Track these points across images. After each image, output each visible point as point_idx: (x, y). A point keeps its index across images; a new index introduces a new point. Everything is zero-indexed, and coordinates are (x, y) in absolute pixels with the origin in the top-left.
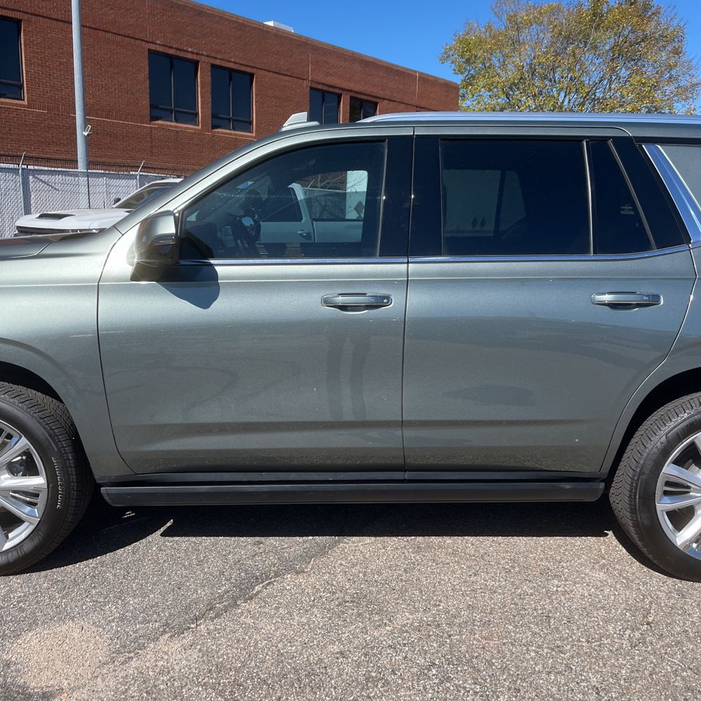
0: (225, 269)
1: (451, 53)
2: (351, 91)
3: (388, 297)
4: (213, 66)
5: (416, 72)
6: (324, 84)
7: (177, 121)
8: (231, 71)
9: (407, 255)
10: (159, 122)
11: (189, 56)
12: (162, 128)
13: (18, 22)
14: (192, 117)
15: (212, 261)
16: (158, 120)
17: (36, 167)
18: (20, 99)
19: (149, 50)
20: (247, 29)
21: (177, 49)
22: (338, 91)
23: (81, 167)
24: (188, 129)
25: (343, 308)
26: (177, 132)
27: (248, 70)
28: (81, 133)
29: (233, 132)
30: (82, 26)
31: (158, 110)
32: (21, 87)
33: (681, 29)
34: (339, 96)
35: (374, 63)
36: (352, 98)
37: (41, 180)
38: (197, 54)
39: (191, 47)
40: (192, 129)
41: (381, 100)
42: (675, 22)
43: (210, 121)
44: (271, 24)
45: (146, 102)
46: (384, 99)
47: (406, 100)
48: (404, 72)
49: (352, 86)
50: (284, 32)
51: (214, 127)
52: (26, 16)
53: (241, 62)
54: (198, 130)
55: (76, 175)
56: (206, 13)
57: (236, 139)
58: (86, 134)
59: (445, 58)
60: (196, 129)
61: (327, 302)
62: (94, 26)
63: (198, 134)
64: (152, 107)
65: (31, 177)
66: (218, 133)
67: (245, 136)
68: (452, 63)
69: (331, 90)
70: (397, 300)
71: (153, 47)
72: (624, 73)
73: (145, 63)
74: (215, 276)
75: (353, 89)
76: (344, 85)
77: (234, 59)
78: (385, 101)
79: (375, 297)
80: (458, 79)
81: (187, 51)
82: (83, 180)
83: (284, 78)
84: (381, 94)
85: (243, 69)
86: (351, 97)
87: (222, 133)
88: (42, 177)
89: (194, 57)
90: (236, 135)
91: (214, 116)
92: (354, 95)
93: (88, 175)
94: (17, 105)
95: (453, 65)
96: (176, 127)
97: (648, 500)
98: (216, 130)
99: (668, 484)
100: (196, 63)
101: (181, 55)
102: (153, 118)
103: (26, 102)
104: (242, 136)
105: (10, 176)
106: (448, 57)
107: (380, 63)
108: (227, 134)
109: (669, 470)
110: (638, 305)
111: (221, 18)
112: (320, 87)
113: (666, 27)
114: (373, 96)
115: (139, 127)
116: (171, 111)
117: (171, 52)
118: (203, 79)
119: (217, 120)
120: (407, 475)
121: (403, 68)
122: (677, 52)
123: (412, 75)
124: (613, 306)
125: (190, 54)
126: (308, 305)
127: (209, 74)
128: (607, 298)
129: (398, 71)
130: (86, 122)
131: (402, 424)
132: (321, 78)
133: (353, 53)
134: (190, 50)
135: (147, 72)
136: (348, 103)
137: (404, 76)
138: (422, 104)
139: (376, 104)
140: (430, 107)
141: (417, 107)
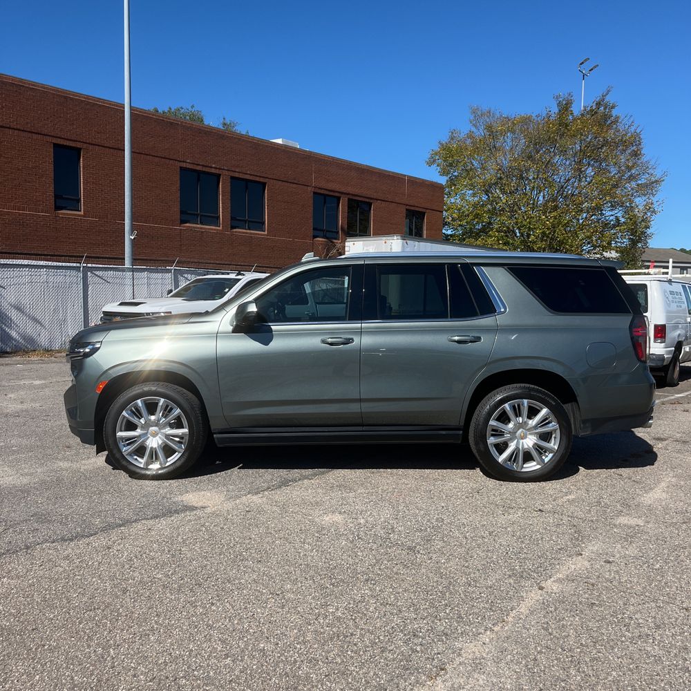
0: (275, 327)
1: (437, 157)
2: (348, 194)
3: (352, 339)
4: (232, 178)
5: (405, 175)
6: (326, 190)
7: (202, 223)
8: (247, 181)
9: (362, 320)
10: (188, 225)
11: (213, 171)
12: (190, 229)
13: (79, 150)
14: (214, 220)
15: (270, 324)
16: (186, 223)
17: (94, 265)
18: (78, 211)
19: (180, 167)
20: (261, 148)
21: (203, 166)
22: (337, 194)
23: (128, 264)
24: (212, 229)
25: (331, 344)
26: (202, 232)
27: (262, 180)
28: (128, 237)
29: (248, 231)
30: (133, 152)
31: (186, 215)
32: (79, 200)
33: (638, 135)
34: (339, 199)
35: (369, 170)
37: (97, 275)
38: (220, 169)
39: (214, 164)
40: (215, 230)
41: (375, 201)
42: (632, 129)
43: (229, 223)
44: (279, 141)
45: (176, 209)
46: (377, 200)
47: (397, 200)
48: (394, 177)
49: (350, 190)
50: (291, 148)
51: (233, 227)
52: (85, 146)
53: (255, 174)
54: (220, 230)
55: (123, 270)
56: (227, 137)
57: (251, 237)
58: (133, 238)
59: (431, 162)
60: (217, 230)
61: (324, 342)
62: (138, 151)
63: (220, 234)
64: (182, 212)
65: (89, 273)
66: (236, 232)
67: (259, 234)
68: (438, 166)
69: (331, 193)
70: (356, 340)
71: (184, 165)
72: (590, 171)
73: (177, 178)
74: (271, 331)
75: (351, 193)
76: (343, 190)
77: (249, 171)
78: (378, 202)
79: (346, 339)
80: (443, 180)
81: (211, 167)
82: (129, 274)
83: (291, 185)
84: (375, 196)
85: (257, 179)
86: (349, 199)
87: (239, 232)
88: (97, 273)
89: (217, 171)
90: (251, 233)
91: (233, 219)
92: (351, 197)
93: (133, 270)
94: (75, 215)
95: (439, 168)
96: (201, 228)
97: (482, 438)
98: (234, 230)
99: (493, 430)
100: (218, 176)
101: (206, 170)
102: (183, 222)
103: (82, 213)
104: (256, 234)
105: (74, 273)
106: (434, 161)
107: (374, 170)
108: (244, 233)
109: (492, 423)
110: (471, 342)
111: (239, 139)
112: (322, 192)
113: (624, 132)
114: (368, 198)
115: (171, 229)
116: (197, 215)
117: (199, 168)
118: (223, 188)
119: (235, 222)
120: (364, 428)
121: (393, 173)
122: (636, 154)
123: (402, 179)
124: (459, 342)
125: (213, 169)
126: (314, 343)
127: (229, 184)
128: (456, 338)
129: (388, 175)
130: (133, 228)
131: (360, 400)
132: (323, 184)
134: (214, 166)
135: (178, 185)
136: (346, 204)
137: (395, 179)
138: (411, 203)
139: (370, 204)
140: (419, 206)
141: (406, 205)
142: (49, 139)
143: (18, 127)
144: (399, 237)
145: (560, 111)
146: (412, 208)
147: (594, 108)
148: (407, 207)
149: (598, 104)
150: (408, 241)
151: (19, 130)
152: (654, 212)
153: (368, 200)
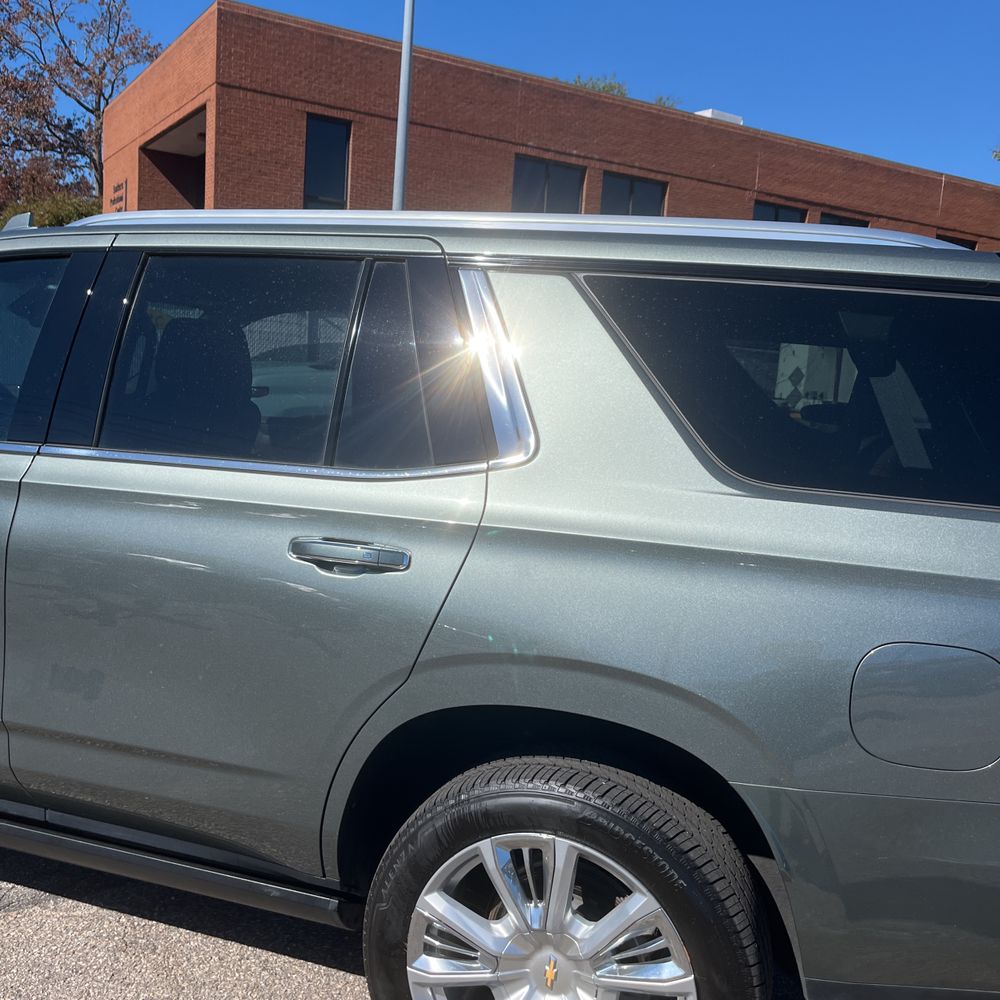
2: (823, 205)
4: (606, 173)
5: (941, 174)
6: (778, 196)
8: (634, 178)
11: (574, 161)
13: (348, 124)
19: (517, 154)
21: (556, 152)
22: (801, 205)
27: (660, 177)
35: (868, 164)
38: (585, 158)
39: (576, 149)
44: (707, 113)
46: (880, 216)
47: (919, 218)
49: (825, 198)
52: (358, 117)
53: (649, 167)
56: (604, 103)
69: (792, 204)
71: (522, 150)
73: (509, 174)
75: (827, 203)
76: (812, 197)
77: (639, 163)
81: (570, 155)
83: (715, 188)
84: (876, 211)
85: (653, 176)
86: (823, 213)
89: (580, 162)
92: (828, 210)
100: (582, 170)
101: (562, 160)
107: (877, 163)
112: (772, 200)
114: (860, 213)
117: (548, 156)
118: (589, 190)
121: (917, 169)
123: (934, 180)
125: (574, 158)
127: (600, 184)
129: (907, 173)
132: (775, 187)
134: (575, 152)
135: (510, 184)
138: (949, 224)
140: (964, 229)
141: (939, 228)
142: (300, 106)
143: (254, 86)
146: (950, 234)
151: (255, 91)
153: (861, 217)
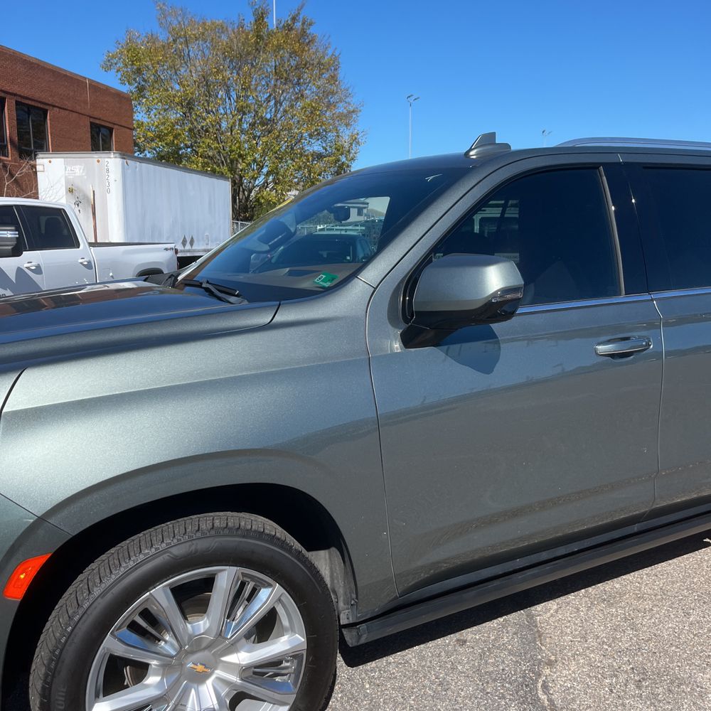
1: (115, 61)
2: (15, 95)
5: (86, 78)
33: (336, 59)
34: (2, 101)
35: (38, 65)
36: (17, 103)
41: (51, 107)
46: (54, 106)
47: (78, 108)
48: (72, 78)
49: (15, 89)
59: (108, 66)
68: (117, 72)
75: (18, 93)
76: (8, 89)
78: (55, 109)
80: (125, 89)
84: (50, 100)
92: (19, 99)
95: (119, 74)
106: (111, 65)
107: (45, 66)
114: (40, 102)
121: (71, 73)
122: (333, 78)
123: (82, 82)
129: (65, 76)
133: (15, 52)
136: (14, 108)
137: (74, 81)
138: (96, 114)
139: (45, 112)
140: (105, 119)
141: (91, 117)
144: (117, 155)
145: (256, 21)
146: (97, 122)
147: (289, 22)
148: (92, 120)
149: (294, 19)
150: (129, 162)
152: (358, 143)
153: (42, 106)
